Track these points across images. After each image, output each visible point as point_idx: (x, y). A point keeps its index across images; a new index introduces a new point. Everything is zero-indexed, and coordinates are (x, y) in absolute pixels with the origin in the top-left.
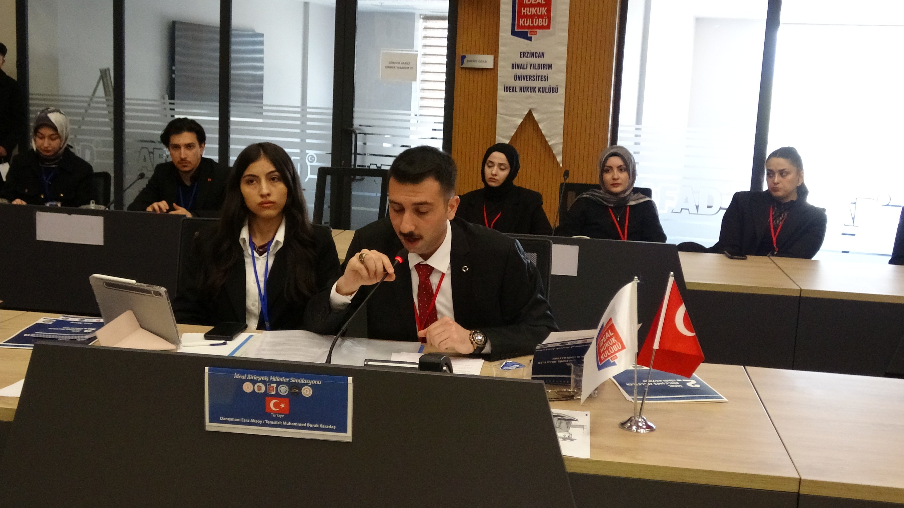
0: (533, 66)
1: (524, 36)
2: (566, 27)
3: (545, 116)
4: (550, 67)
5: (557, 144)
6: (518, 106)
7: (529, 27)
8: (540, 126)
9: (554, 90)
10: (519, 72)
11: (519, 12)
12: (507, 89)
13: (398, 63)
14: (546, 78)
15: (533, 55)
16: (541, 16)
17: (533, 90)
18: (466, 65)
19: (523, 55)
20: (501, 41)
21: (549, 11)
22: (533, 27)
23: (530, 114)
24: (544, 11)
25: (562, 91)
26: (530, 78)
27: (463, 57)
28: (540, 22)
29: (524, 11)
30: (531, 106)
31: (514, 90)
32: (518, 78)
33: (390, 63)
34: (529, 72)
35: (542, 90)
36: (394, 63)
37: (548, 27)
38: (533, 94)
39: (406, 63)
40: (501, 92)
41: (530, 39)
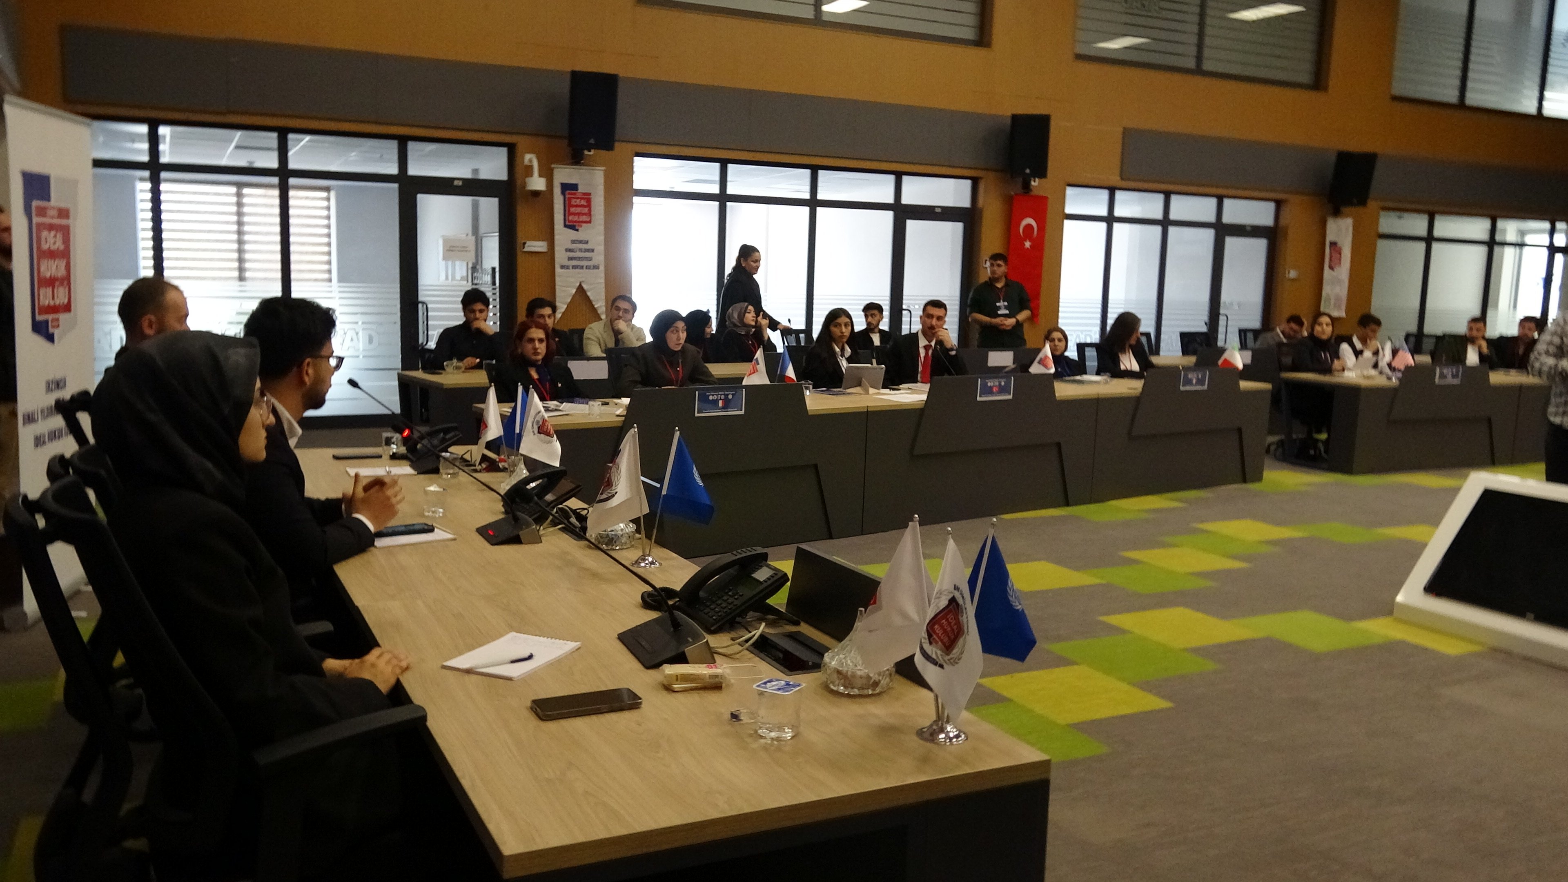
0: (581, 250)
1: (573, 227)
2: (602, 222)
3: (592, 286)
4: (593, 251)
5: (601, 306)
6: (572, 280)
7: (576, 222)
8: (589, 294)
9: (596, 267)
10: (571, 254)
11: (569, 211)
12: (562, 267)
13: (458, 247)
14: (590, 259)
15: (581, 242)
16: (585, 214)
17: (582, 267)
18: (526, 249)
19: (573, 242)
20: (556, 232)
21: (590, 210)
22: (579, 222)
23: (580, 286)
24: (586, 210)
25: (602, 268)
26: (580, 259)
27: (525, 243)
28: (584, 218)
29: (573, 210)
30: (581, 280)
31: (567, 267)
32: (570, 259)
33: (451, 247)
34: (578, 254)
35: (588, 267)
36: (453, 247)
37: (590, 222)
38: (581, 270)
39: (464, 247)
40: (558, 270)
41: (577, 230)
